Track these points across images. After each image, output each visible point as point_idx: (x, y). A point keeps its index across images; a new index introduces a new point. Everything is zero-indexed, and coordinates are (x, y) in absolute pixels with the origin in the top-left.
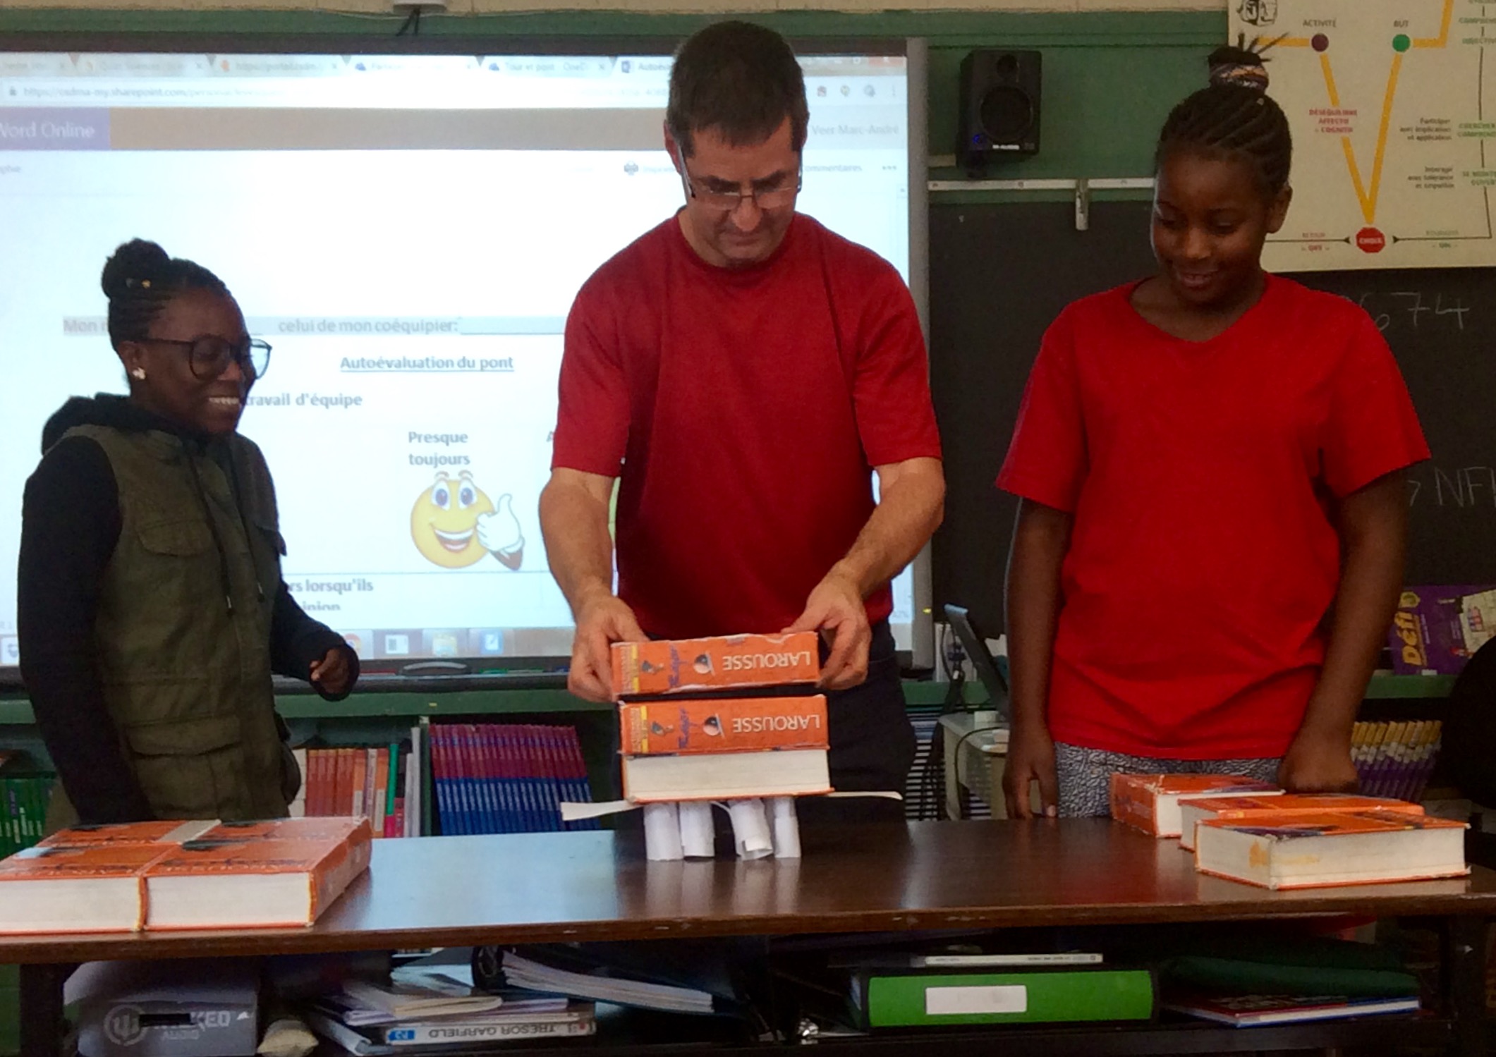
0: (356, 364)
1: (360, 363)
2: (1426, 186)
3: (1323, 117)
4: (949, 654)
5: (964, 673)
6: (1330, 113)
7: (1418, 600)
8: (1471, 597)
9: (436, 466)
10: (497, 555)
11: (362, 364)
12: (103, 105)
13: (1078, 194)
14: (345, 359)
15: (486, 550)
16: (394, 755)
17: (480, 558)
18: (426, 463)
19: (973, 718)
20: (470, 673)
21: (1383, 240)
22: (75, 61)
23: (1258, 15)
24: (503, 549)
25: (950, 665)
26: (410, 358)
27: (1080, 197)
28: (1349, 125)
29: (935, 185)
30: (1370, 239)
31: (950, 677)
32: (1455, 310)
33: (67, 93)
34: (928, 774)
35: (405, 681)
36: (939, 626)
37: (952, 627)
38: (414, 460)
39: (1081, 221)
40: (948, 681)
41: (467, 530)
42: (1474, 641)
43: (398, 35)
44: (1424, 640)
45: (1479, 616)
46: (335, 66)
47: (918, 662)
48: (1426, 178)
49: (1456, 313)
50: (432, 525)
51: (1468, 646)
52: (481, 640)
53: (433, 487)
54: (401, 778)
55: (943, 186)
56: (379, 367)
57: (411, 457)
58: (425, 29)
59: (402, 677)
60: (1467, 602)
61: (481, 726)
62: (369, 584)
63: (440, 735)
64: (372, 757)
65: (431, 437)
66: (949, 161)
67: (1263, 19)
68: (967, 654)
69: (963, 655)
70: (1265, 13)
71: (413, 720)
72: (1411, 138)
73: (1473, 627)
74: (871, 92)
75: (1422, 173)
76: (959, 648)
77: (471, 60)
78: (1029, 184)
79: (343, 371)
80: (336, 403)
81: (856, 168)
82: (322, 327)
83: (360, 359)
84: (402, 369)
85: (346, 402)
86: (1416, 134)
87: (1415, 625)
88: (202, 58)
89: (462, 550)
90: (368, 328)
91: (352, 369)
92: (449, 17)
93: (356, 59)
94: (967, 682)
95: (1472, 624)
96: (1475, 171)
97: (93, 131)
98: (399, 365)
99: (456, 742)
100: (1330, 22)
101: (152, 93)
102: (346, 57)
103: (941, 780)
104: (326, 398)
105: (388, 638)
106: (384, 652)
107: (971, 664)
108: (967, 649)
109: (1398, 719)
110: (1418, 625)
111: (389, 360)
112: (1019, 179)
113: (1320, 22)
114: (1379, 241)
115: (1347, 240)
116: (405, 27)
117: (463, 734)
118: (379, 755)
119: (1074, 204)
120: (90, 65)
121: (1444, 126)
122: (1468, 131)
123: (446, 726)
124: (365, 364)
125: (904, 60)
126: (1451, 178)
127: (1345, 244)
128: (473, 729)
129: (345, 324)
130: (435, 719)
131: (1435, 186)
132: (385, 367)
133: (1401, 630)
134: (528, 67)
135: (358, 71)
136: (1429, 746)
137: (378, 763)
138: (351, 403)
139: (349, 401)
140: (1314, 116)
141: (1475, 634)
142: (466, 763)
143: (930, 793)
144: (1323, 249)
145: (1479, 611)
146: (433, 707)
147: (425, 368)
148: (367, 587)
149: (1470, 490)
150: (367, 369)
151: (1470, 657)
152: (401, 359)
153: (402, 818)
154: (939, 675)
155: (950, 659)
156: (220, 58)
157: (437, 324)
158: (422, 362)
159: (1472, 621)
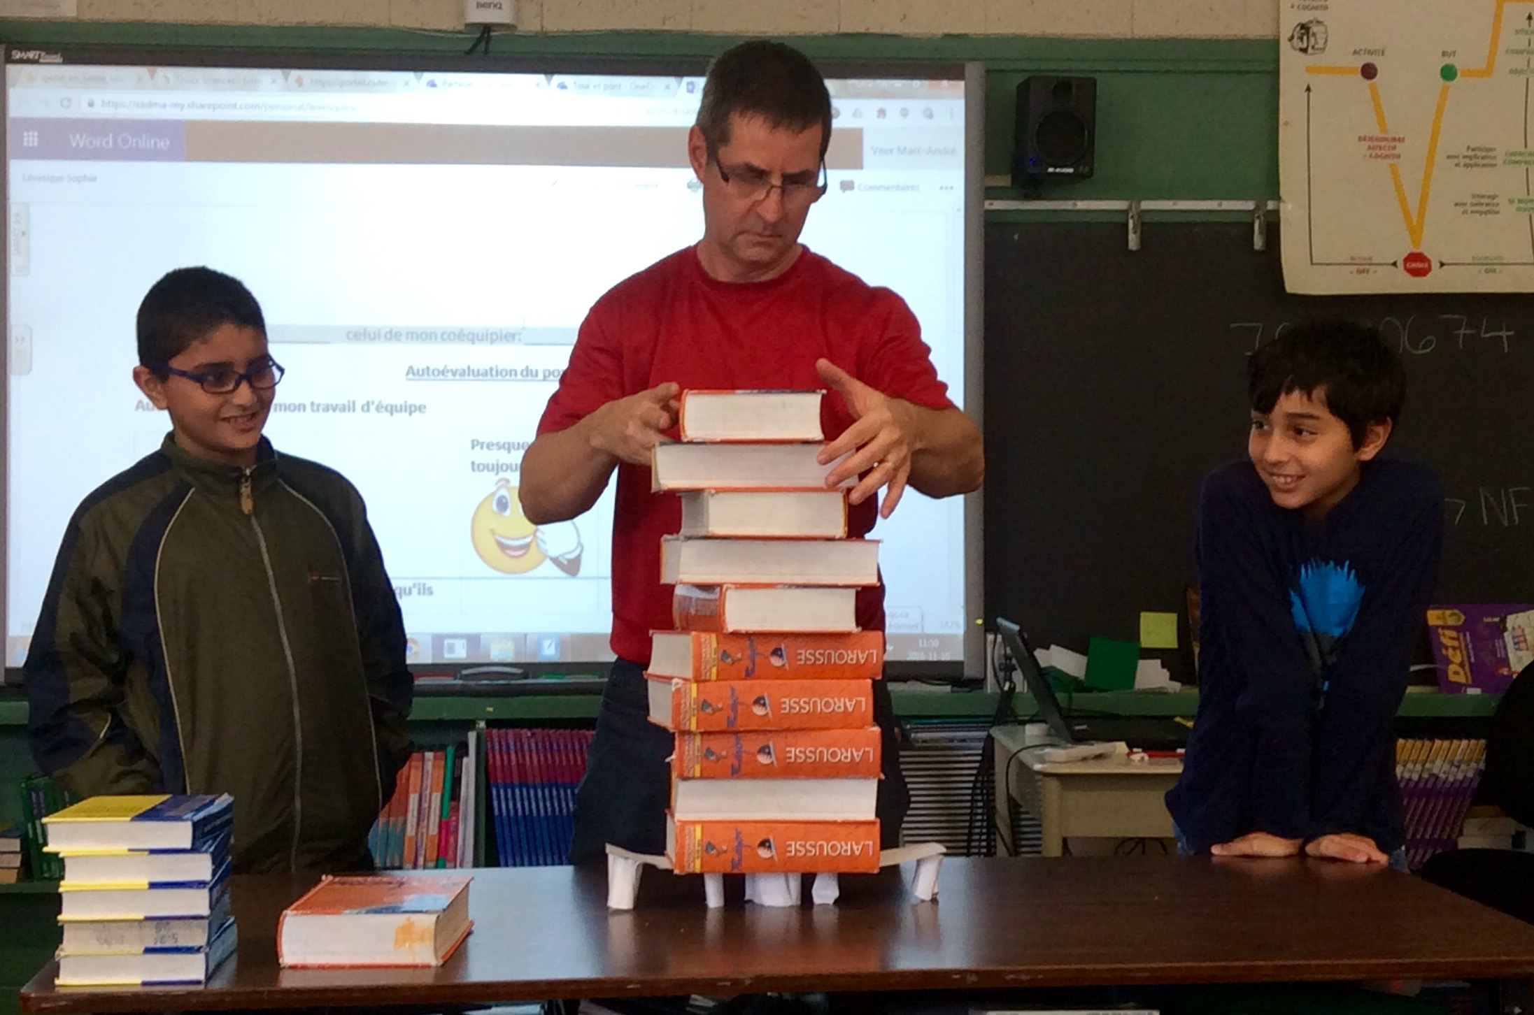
0: (421, 372)
1: (426, 372)
2: (1472, 212)
3: (1371, 144)
4: (1000, 665)
5: (1015, 685)
6: (1378, 139)
7: (1463, 618)
8: (1515, 615)
9: (497, 473)
10: (556, 561)
11: (426, 373)
12: (178, 118)
13: (1130, 215)
14: (411, 368)
15: (545, 556)
16: (450, 758)
17: (540, 563)
18: (489, 470)
19: (1024, 730)
20: (526, 678)
21: (1430, 266)
22: (152, 76)
23: (1308, 46)
24: (562, 555)
25: (1001, 675)
26: (474, 367)
27: (1132, 217)
28: (1396, 152)
29: (992, 204)
30: (1417, 264)
31: (1002, 689)
32: (1500, 334)
33: (143, 105)
34: (979, 785)
35: (462, 685)
36: (990, 637)
37: (1003, 638)
38: (475, 467)
39: (1133, 241)
40: (999, 691)
41: (525, 537)
42: (1518, 662)
43: (468, 53)
44: (1469, 658)
45: (1524, 635)
46: (407, 84)
47: (970, 672)
48: (1473, 205)
49: (1501, 337)
50: (492, 531)
51: (1512, 665)
52: (539, 646)
53: (494, 493)
54: (456, 782)
55: (998, 205)
56: (443, 374)
57: (473, 463)
58: (493, 46)
59: (460, 682)
60: (1512, 620)
61: (538, 731)
62: (430, 588)
63: (496, 740)
64: (429, 760)
65: (493, 445)
66: (1004, 181)
67: (1313, 47)
68: (1017, 666)
69: (1014, 665)
70: (1316, 42)
71: (470, 724)
72: (1457, 165)
73: (1517, 647)
74: (930, 115)
75: (1468, 200)
76: (1011, 659)
77: (541, 78)
78: (1082, 205)
79: (408, 379)
80: (401, 411)
81: (913, 188)
82: (388, 336)
83: (425, 367)
84: (466, 377)
85: (411, 409)
86: (1463, 161)
87: (1460, 643)
88: (277, 73)
89: (521, 556)
90: (433, 337)
91: (417, 377)
92: (520, 36)
93: (428, 76)
94: (1018, 693)
95: (1515, 644)
96: (1520, 198)
97: (168, 143)
98: (463, 373)
99: (512, 747)
100: (1379, 50)
101: (227, 107)
102: (419, 74)
103: (991, 791)
104: (392, 406)
105: (446, 642)
106: (443, 654)
107: (1022, 677)
108: (1018, 661)
109: (1444, 737)
110: (1463, 644)
111: (454, 369)
112: (1071, 199)
113: (1369, 51)
114: (1426, 265)
115: (1394, 264)
116: (475, 46)
117: (518, 738)
118: (435, 758)
119: (1126, 224)
120: (167, 79)
121: (1490, 154)
122: (1514, 159)
123: (503, 731)
124: (430, 372)
125: (962, 83)
126: (1498, 205)
127: (1393, 267)
128: (529, 734)
129: (412, 334)
130: (491, 723)
131: (1481, 213)
132: (450, 376)
133: (1447, 648)
134: (595, 87)
135: (429, 88)
136: (1473, 765)
137: (434, 767)
138: (415, 411)
139: (413, 409)
140: (1363, 142)
141: (1518, 652)
142: (521, 767)
143: (980, 804)
144: (1371, 271)
145: (1523, 630)
146: (489, 712)
147: (489, 377)
148: (426, 591)
149: (1515, 510)
150: (432, 377)
151: (1515, 676)
152: (466, 368)
153: (457, 821)
154: (990, 686)
155: (1001, 669)
156: (295, 73)
157: (501, 334)
158: (486, 371)
159: (1516, 640)
